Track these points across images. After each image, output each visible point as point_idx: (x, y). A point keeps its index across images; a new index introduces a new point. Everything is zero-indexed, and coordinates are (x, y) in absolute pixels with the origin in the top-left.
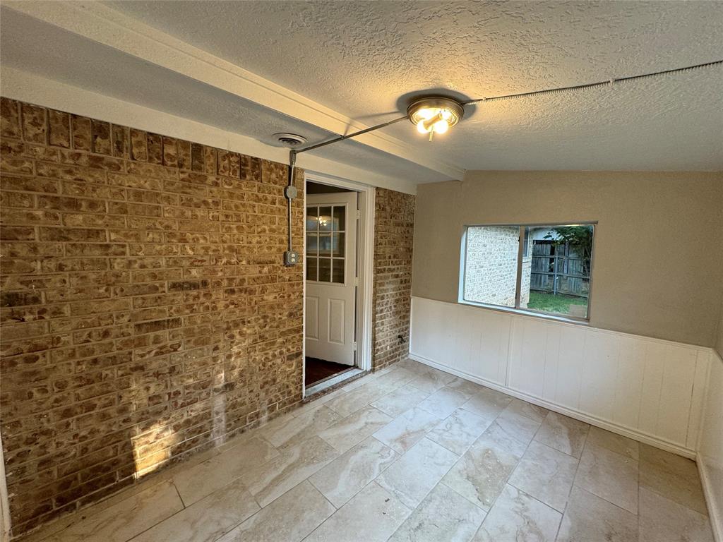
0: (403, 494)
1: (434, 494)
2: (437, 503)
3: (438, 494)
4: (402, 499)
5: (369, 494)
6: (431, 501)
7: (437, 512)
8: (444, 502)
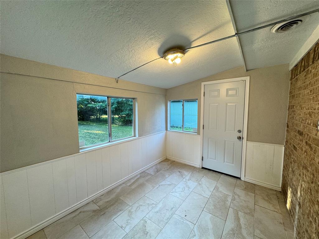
0: (180, 220)
1: (166, 221)
2: (165, 218)
3: (164, 222)
4: (180, 217)
5: (194, 217)
6: (168, 218)
7: (166, 214)
8: (162, 218)
